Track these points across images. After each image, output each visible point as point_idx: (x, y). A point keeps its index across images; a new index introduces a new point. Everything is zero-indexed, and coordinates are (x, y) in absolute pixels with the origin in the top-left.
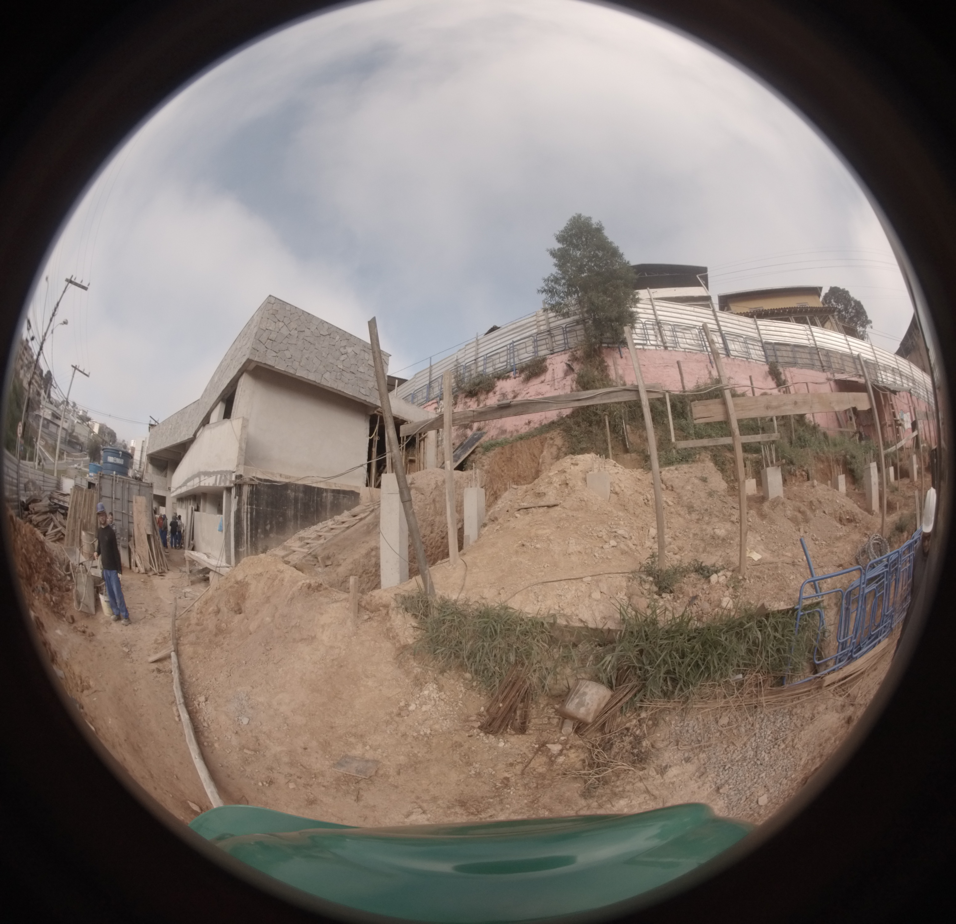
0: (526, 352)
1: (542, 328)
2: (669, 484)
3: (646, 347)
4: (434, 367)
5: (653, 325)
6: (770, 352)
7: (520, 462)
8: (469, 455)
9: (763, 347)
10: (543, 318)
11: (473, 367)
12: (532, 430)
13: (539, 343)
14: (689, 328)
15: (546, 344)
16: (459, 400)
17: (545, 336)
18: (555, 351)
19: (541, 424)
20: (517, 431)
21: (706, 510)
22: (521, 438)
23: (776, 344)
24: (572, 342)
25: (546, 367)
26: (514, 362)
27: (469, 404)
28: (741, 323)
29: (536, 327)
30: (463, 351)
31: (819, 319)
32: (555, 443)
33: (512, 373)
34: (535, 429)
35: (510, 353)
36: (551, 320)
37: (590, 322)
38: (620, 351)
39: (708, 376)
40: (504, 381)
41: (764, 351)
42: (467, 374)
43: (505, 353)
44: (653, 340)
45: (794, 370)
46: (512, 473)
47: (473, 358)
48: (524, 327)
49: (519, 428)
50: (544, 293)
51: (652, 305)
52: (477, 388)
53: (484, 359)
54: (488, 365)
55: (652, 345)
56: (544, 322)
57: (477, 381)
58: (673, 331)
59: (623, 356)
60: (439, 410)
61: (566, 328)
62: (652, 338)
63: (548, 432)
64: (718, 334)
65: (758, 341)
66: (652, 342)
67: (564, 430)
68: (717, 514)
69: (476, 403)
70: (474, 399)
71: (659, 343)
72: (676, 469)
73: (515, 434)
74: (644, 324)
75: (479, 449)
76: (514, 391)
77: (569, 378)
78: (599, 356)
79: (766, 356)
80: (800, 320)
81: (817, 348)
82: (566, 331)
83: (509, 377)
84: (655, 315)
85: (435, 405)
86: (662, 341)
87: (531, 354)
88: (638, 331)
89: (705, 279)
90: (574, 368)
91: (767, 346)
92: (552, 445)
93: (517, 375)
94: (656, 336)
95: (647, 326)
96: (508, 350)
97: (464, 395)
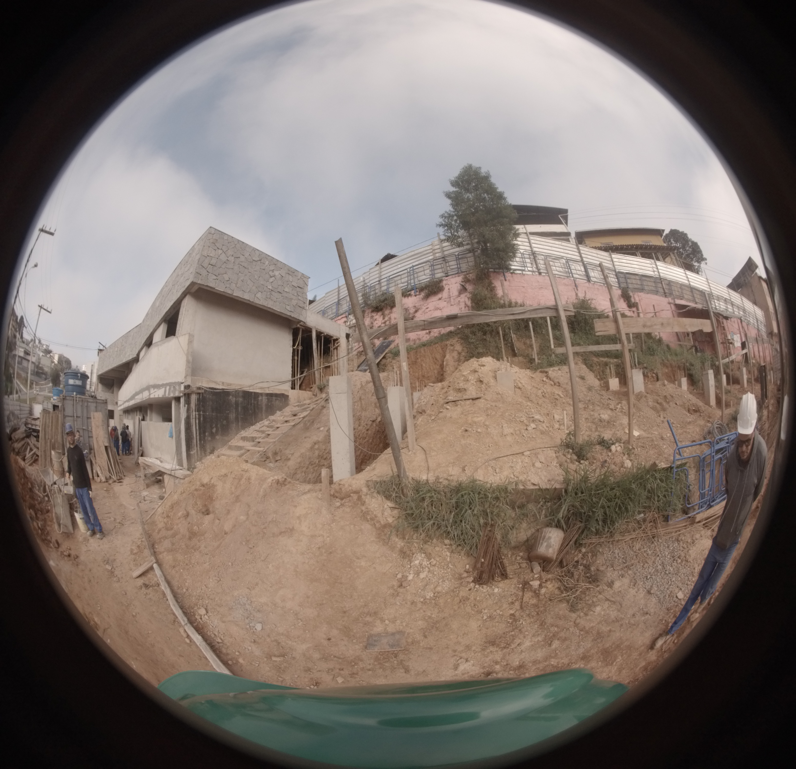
0: (425, 275)
1: (437, 255)
2: (556, 381)
3: (524, 273)
4: (341, 288)
5: (529, 255)
6: (622, 280)
7: (424, 365)
8: (381, 360)
9: (616, 275)
10: (438, 247)
11: (377, 287)
12: (433, 338)
13: (436, 267)
14: (558, 258)
15: (442, 268)
16: (366, 314)
17: (440, 261)
18: (449, 274)
19: (440, 333)
20: (419, 339)
21: (589, 401)
22: (424, 345)
23: (627, 273)
24: (464, 267)
25: (443, 287)
26: (414, 282)
27: (375, 317)
28: (599, 256)
29: (432, 254)
30: (368, 273)
31: (661, 255)
32: (455, 349)
33: (413, 291)
34: (436, 338)
35: (410, 275)
36: (445, 249)
37: (479, 251)
38: (504, 275)
39: (574, 297)
40: (406, 298)
41: (617, 279)
42: (373, 293)
43: (406, 275)
44: (529, 267)
45: (642, 294)
46: (417, 374)
47: (377, 279)
48: (421, 254)
49: (421, 337)
50: (441, 227)
51: (528, 239)
52: (383, 304)
53: (387, 281)
54: (390, 285)
55: (529, 271)
56: (439, 251)
57: (382, 298)
58: (546, 260)
59: (507, 279)
60: (349, 323)
61: (458, 255)
62: (529, 265)
63: (447, 340)
64: (581, 264)
65: (613, 270)
66: (529, 269)
67: (462, 339)
68: (598, 403)
69: (382, 317)
70: (380, 313)
71: (535, 269)
72: (559, 369)
73: (417, 342)
74: (523, 254)
75: (388, 355)
76: (415, 306)
77: (463, 296)
78: (488, 279)
79: (619, 283)
80: (644, 256)
81: (661, 279)
82: (458, 258)
83: (410, 295)
84: (531, 247)
85: (345, 319)
86: (537, 268)
87: (429, 277)
88: (517, 259)
89: (566, 218)
90: (467, 288)
91: (619, 274)
92: (453, 350)
93: (417, 293)
94: (532, 264)
95: (525, 256)
96: (408, 272)
97: (370, 310)
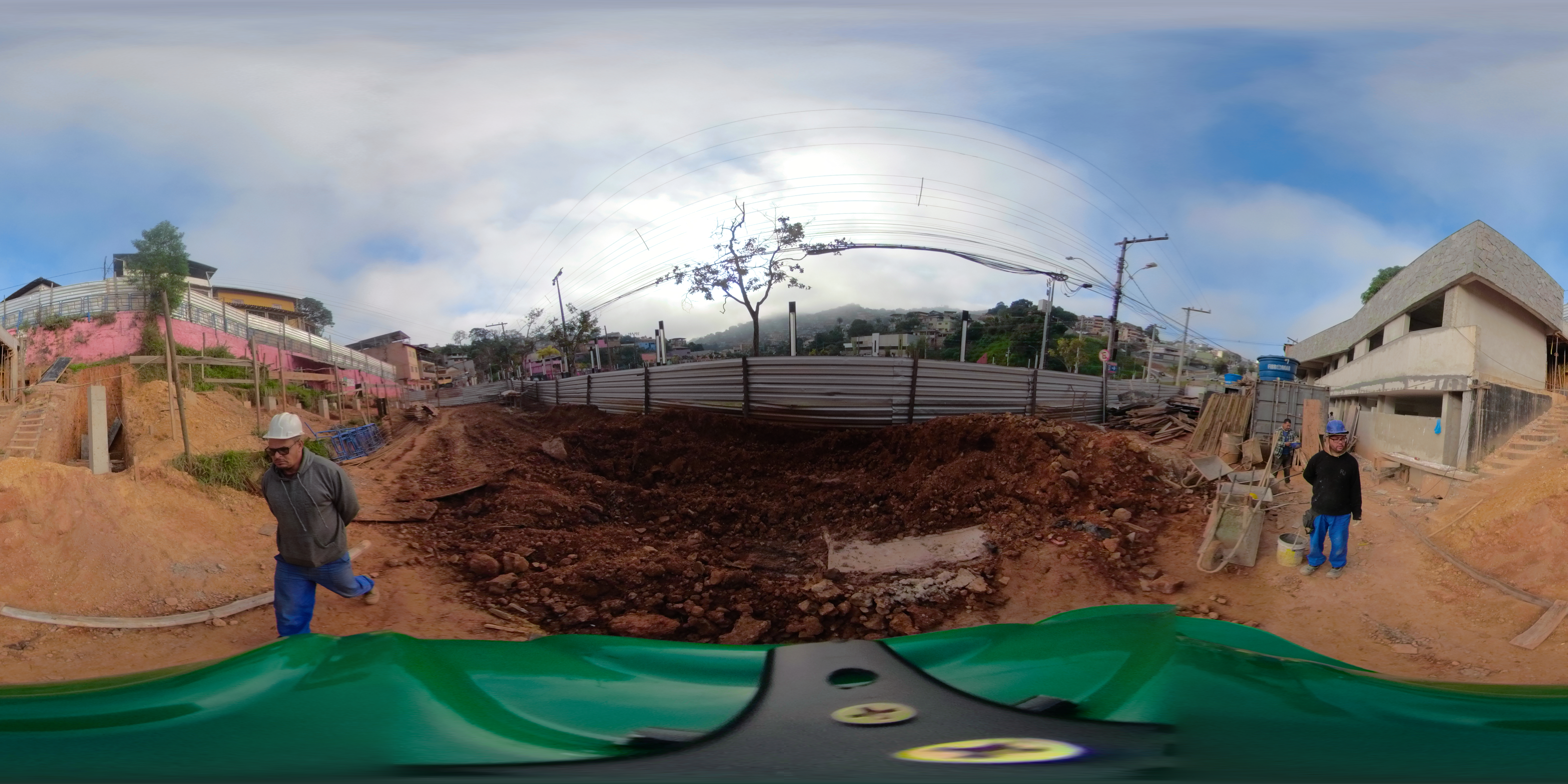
0: (98, 306)
1: (112, 292)
3: (181, 319)
5: (186, 304)
6: (251, 334)
9: (246, 329)
10: (112, 284)
11: (48, 307)
13: (109, 303)
14: (207, 311)
15: (114, 302)
17: (113, 296)
18: (122, 309)
23: (256, 330)
24: (135, 306)
25: (115, 319)
26: (88, 310)
27: (48, 335)
29: (106, 290)
33: (88, 318)
34: (108, 360)
35: (82, 304)
36: (118, 287)
39: (213, 341)
40: (79, 323)
41: (247, 332)
42: (43, 312)
44: (186, 315)
45: (264, 345)
48: (95, 287)
49: (91, 357)
51: (189, 290)
52: (58, 325)
53: (60, 304)
54: (63, 309)
56: (113, 287)
58: (198, 311)
62: (185, 313)
69: (55, 335)
70: (52, 333)
71: (188, 317)
73: (90, 361)
74: (183, 304)
75: (70, 369)
76: (87, 331)
77: (133, 329)
78: (156, 320)
79: (248, 336)
81: (284, 337)
82: (130, 297)
83: (83, 321)
84: (188, 297)
86: (190, 316)
87: (101, 308)
88: (181, 308)
90: (137, 324)
91: (249, 329)
93: (91, 321)
